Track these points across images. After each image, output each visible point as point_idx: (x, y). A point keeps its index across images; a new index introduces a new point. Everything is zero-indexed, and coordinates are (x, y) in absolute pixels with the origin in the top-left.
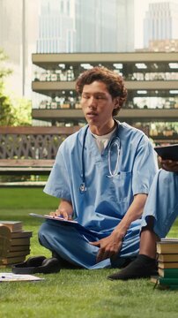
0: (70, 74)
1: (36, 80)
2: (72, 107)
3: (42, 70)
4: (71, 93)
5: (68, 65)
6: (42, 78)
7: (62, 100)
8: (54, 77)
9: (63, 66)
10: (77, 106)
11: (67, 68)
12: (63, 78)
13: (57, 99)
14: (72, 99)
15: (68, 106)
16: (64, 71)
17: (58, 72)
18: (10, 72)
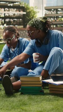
0: (55, 12)
1: (46, 14)
2: (56, 21)
3: (47, 11)
4: (55, 17)
5: (54, 9)
6: (47, 13)
7: (52, 19)
8: (50, 13)
9: (53, 10)
10: (57, 20)
11: (54, 10)
12: (53, 13)
13: (51, 19)
14: (55, 19)
15: (54, 21)
16: (53, 11)
17: (52, 11)
18: (39, 12)
